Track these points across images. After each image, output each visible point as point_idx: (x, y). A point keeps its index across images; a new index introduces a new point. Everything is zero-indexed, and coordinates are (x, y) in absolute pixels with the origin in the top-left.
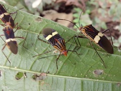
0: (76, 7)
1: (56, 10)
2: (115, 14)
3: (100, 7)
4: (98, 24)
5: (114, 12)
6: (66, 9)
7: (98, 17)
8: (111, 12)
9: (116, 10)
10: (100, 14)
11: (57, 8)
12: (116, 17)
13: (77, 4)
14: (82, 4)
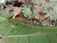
0: (24, 4)
1: (13, 5)
2: (44, 9)
3: (36, 4)
4: (35, 13)
5: (44, 8)
6: (18, 4)
7: (35, 10)
8: (42, 7)
9: (45, 6)
10: (36, 8)
11: (13, 4)
12: (45, 10)
13: (24, 2)
14: (27, 3)
